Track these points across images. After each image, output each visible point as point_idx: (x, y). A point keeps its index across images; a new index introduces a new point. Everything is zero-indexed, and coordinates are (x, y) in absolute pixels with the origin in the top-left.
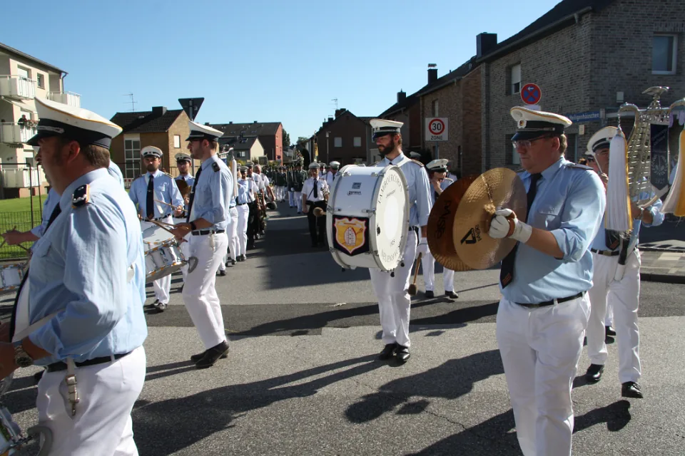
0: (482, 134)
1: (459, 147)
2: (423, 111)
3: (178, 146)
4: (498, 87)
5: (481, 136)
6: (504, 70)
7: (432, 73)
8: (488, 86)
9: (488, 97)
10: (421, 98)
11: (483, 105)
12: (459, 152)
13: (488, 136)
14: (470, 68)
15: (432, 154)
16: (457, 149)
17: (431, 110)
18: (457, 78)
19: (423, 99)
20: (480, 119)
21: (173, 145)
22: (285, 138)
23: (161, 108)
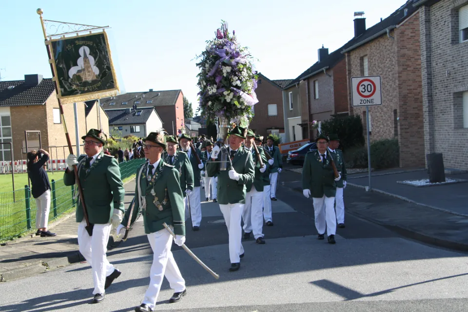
0: (423, 94)
1: (395, 112)
2: (350, 71)
3: (59, 122)
4: (442, 35)
5: (422, 97)
6: (449, 13)
7: (359, 24)
8: (428, 35)
9: (429, 49)
10: (346, 55)
11: (423, 59)
12: (395, 118)
13: (430, 96)
14: (405, 14)
15: (363, 120)
16: (393, 113)
17: (359, 68)
18: (391, 27)
19: (349, 56)
20: (420, 76)
21: (53, 120)
22: (187, 108)
23: (36, 76)
